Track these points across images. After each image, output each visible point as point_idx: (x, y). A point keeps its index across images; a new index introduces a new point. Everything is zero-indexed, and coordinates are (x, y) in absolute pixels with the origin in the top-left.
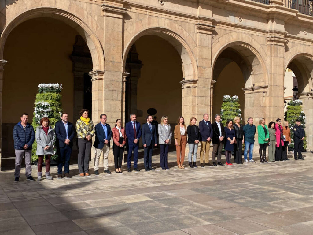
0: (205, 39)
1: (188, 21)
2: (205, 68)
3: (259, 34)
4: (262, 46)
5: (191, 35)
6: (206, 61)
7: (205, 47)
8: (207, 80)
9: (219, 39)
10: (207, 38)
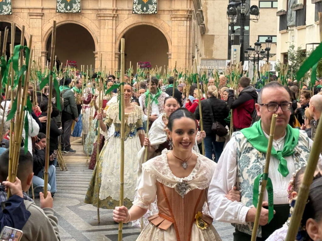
0: (35, 22)
1: (23, 11)
2: (36, 42)
3: (90, 12)
4: (93, 21)
5: (25, 20)
6: (37, 37)
7: (36, 28)
8: (38, 51)
9: (50, 21)
10: (38, 21)
